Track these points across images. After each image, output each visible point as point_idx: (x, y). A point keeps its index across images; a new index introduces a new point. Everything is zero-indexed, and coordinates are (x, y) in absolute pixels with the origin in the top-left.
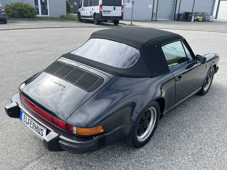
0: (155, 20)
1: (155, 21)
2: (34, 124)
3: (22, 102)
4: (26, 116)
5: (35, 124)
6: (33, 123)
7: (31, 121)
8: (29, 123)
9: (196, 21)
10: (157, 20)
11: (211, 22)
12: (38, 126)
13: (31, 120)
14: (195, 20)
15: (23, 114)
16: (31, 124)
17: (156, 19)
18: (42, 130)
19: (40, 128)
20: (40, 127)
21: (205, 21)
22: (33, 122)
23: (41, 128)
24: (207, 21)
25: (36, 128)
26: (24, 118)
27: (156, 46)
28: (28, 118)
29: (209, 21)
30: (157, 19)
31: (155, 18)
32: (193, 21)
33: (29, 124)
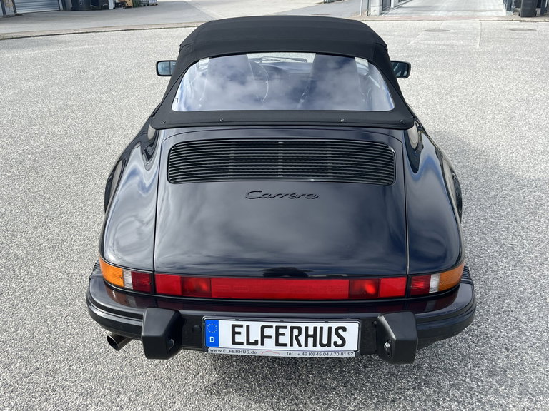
0: (14, 14)
1: (13, 16)
2: (296, 331)
4: (245, 323)
6: (293, 328)
7: (278, 328)
8: (263, 337)
9: (121, 6)
10: (21, 14)
11: (153, 5)
14: (117, 6)
15: (227, 324)
16: (278, 335)
17: (15, 12)
18: (340, 331)
19: (329, 329)
21: (141, 6)
22: (291, 324)
24: (144, 6)
25: (307, 336)
26: (235, 334)
28: (258, 325)
29: (148, 5)
30: (18, 12)
31: (12, 10)
32: (113, 6)
33: (270, 341)
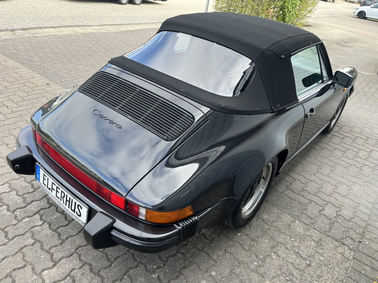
2: (63, 194)
3: (37, 145)
4: (48, 176)
5: (66, 193)
6: (62, 192)
7: (57, 187)
8: (52, 188)
12: (72, 198)
13: (57, 185)
15: (42, 172)
16: (57, 191)
18: (79, 207)
19: (75, 203)
20: (74, 200)
22: (61, 189)
23: (78, 203)
25: (67, 200)
26: (44, 179)
27: (283, 56)
28: (51, 180)
33: (54, 192)
